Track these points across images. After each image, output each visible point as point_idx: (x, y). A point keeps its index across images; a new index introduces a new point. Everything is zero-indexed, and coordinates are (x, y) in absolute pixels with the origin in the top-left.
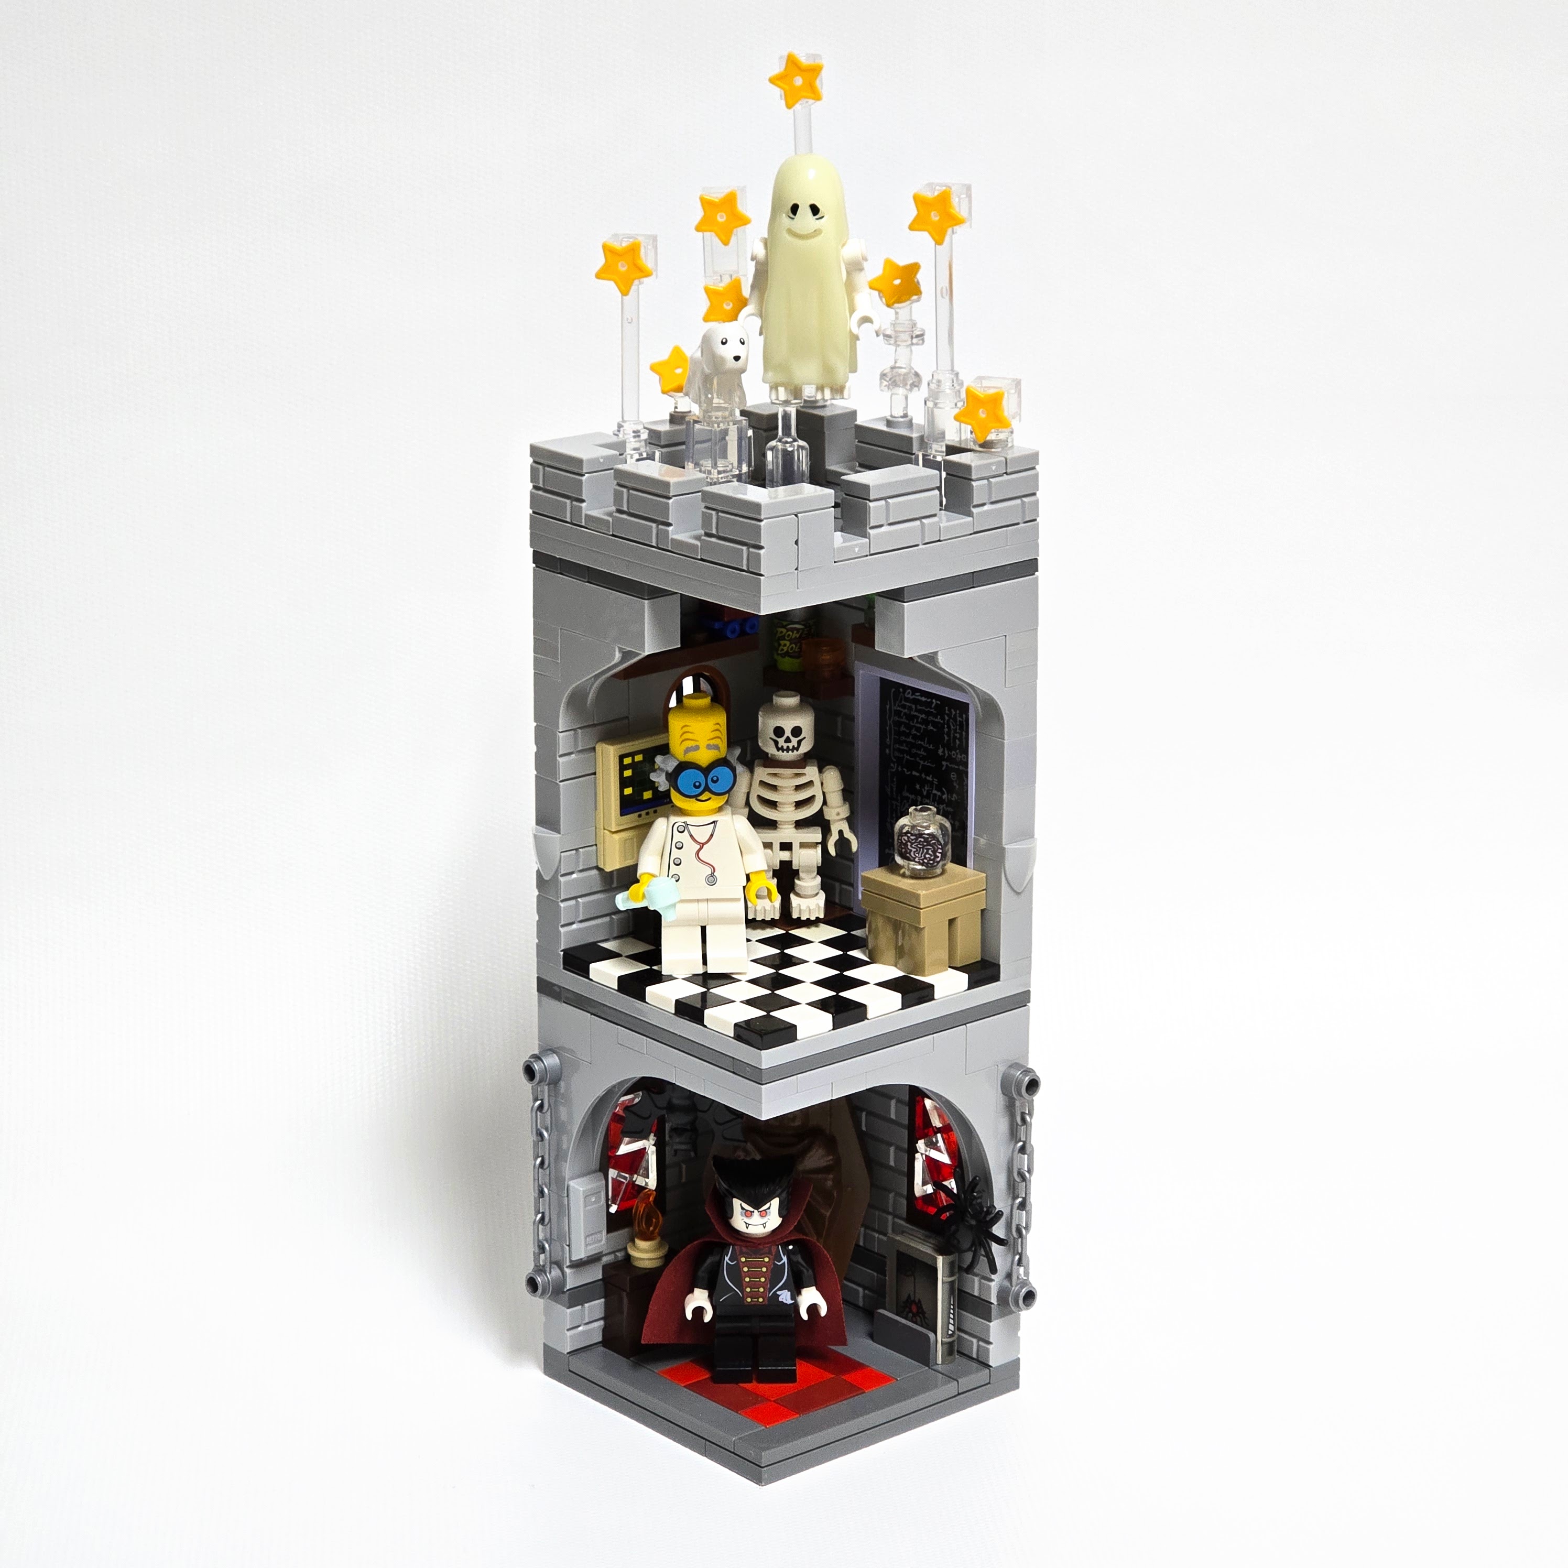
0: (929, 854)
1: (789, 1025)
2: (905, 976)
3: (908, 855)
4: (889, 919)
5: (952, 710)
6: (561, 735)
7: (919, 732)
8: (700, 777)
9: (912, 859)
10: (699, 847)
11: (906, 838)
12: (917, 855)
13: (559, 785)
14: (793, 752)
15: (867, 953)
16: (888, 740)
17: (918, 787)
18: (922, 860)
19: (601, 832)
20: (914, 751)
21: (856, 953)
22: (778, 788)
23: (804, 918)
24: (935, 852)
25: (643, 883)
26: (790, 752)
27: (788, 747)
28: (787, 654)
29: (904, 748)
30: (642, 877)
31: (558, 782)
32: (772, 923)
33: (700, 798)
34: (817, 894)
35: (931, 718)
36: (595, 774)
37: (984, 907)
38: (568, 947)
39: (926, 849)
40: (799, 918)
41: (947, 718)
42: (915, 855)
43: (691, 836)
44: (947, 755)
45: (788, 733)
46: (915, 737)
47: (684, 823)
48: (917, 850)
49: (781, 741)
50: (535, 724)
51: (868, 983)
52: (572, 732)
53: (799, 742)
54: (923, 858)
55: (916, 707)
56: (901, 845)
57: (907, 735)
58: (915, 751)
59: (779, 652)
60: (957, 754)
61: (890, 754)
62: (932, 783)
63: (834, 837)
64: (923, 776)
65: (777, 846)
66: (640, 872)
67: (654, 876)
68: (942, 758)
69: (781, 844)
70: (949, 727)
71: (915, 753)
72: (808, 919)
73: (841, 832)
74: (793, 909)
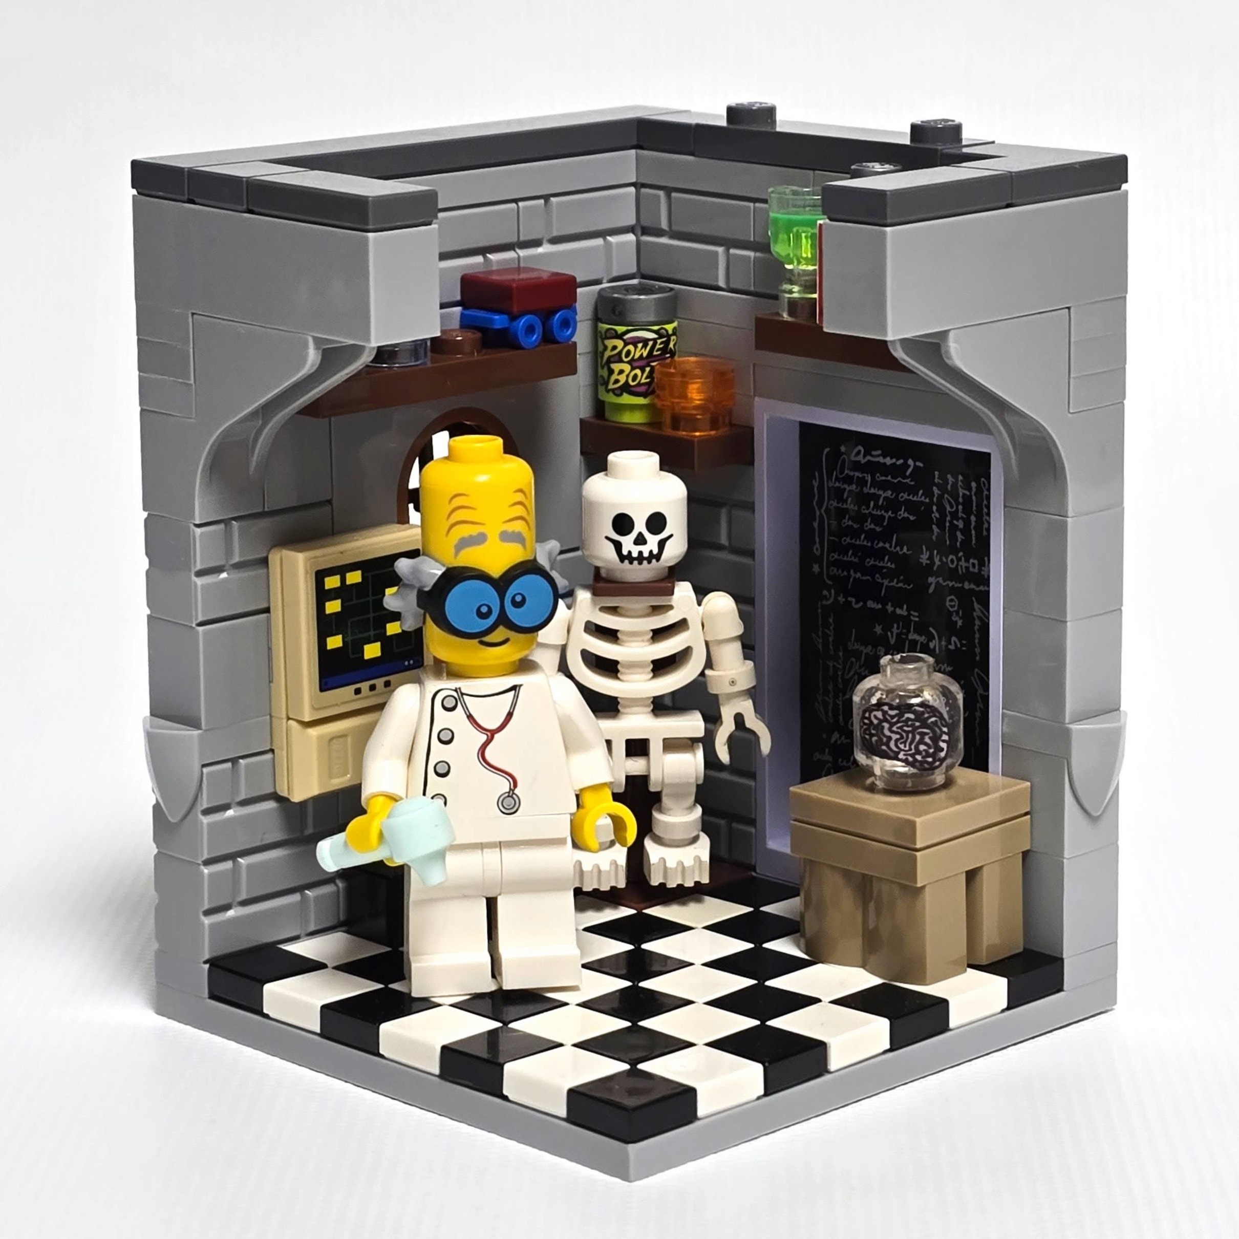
0: (926, 744)
1: (682, 1088)
2: (883, 984)
3: (884, 747)
4: (847, 874)
5: (949, 476)
6: (198, 531)
7: (881, 526)
8: (490, 595)
9: (892, 754)
10: (483, 738)
11: (879, 714)
12: (902, 746)
13: (197, 632)
14: (649, 562)
15: (803, 946)
16: (817, 545)
17: (878, 629)
18: (913, 756)
19: (281, 725)
20: (870, 562)
21: (782, 946)
22: (619, 635)
23: (672, 884)
24: (936, 739)
25: (376, 815)
26: (645, 562)
27: (640, 553)
28: (625, 388)
29: (850, 557)
30: (372, 801)
31: (194, 625)
32: (612, 897)
33: (487, 639)
34: (695, 839)
35: (904, 496)
36: (267, 610)
37: (1028, 848)
38: (215, 954)
39: (920, 733)
40: (662, 885)
41: (936, 491)
42: (896, 746)
43: (470, 717)
44: (937, 563)
45: (640, 526)
46: (871, 536)
47: (456, 690)
48: (902, 737)
49: (628, 543)
50: (145, 514)
51: (818, 1000)
52: (222, 526)
53: (662, 544)
54: (913, 751)
55: (873, 478)
56: (868, 729)
57: (856, 534)
58: (872, 562)
59: (611, 386)
60: (959, 559)
61: (821, 573)
62: (905, 622)
63: (727, 728)
64: (890, 608)
65: (620, 748)
66: (366, 793)
67: (394, 799)
68: (928, 570)
69: (628, 742)
70: (942, 510)
71: (873, 566)
72: (680, 886)
73: (739, 719)
74: (652, 868)
